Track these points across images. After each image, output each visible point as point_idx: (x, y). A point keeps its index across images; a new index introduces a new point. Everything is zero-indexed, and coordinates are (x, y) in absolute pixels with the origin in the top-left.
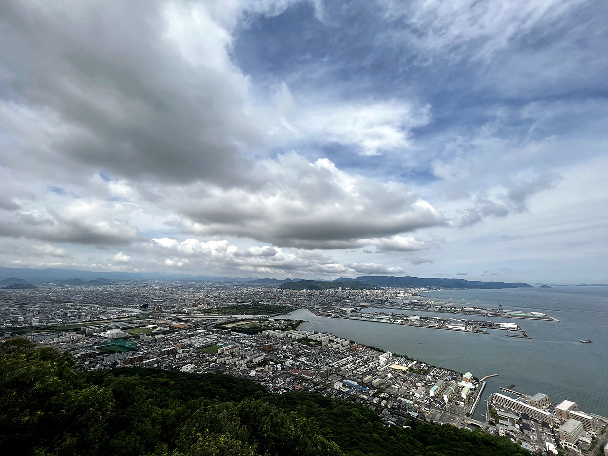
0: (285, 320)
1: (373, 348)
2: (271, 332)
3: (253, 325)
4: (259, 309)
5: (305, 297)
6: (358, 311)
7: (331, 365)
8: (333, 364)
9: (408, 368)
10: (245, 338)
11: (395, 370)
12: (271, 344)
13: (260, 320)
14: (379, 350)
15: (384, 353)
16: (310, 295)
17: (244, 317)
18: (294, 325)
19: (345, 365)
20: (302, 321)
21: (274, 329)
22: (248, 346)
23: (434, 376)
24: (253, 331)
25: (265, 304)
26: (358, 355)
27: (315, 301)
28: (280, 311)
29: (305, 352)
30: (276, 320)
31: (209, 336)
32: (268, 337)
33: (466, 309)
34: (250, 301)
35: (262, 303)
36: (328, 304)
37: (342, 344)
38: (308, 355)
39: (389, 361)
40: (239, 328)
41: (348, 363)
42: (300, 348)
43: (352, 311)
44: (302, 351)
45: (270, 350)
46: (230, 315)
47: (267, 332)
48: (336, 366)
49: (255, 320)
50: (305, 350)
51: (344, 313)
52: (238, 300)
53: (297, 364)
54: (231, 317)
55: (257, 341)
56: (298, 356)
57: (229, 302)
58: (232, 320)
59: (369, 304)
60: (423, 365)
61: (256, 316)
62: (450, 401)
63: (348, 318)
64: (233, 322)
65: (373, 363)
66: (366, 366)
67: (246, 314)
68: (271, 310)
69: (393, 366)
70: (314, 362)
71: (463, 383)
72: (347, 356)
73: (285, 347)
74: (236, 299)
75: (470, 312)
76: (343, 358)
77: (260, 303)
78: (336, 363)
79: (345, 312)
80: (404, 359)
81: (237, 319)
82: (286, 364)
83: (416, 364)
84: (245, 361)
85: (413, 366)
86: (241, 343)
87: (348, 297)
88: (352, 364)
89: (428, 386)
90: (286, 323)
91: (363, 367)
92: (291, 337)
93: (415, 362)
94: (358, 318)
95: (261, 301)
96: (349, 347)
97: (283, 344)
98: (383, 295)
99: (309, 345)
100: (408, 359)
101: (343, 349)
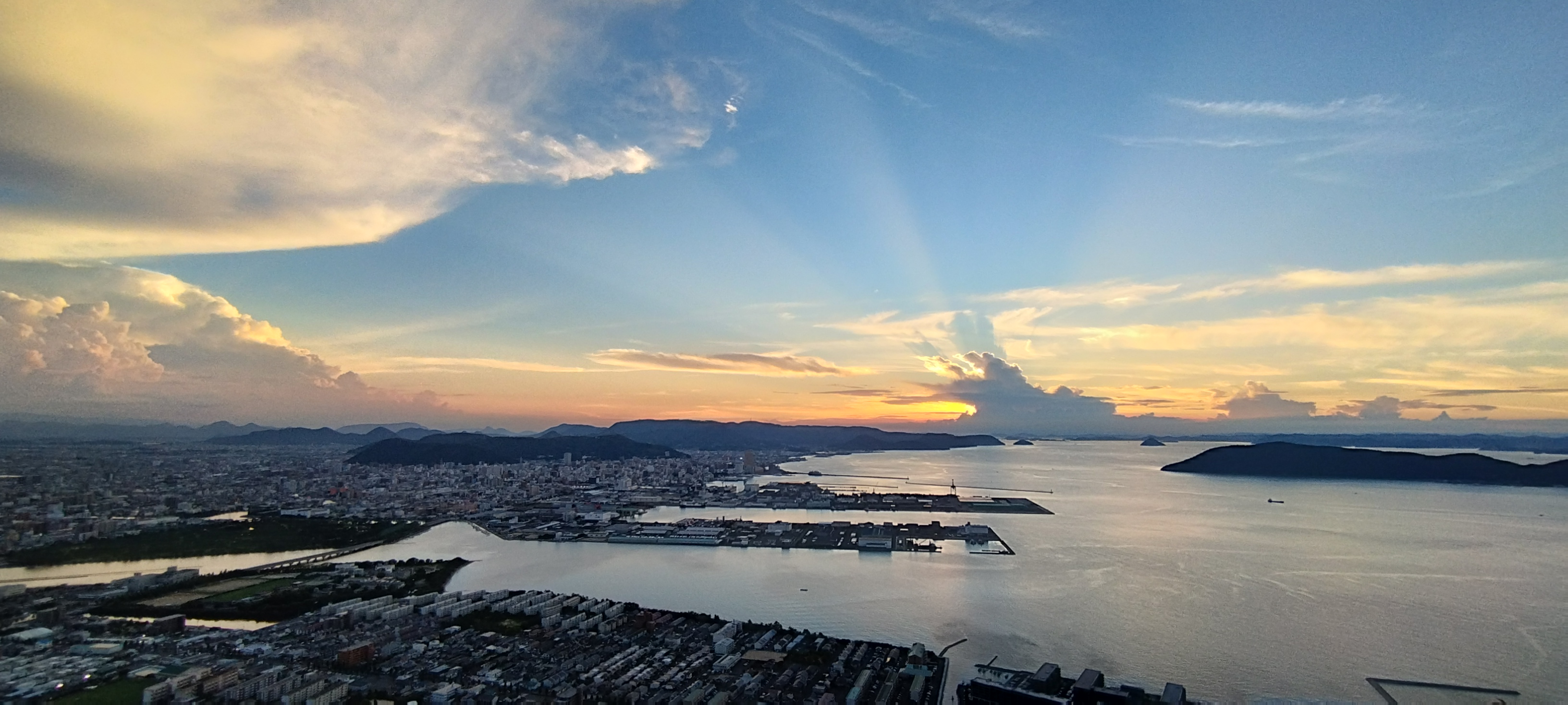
0: (400, 564)
1: (690, 616)
2: (357, 606)
3: (276, 590)
4: (284, 532)
5: (452, 486)
6: (629, 519)
7: (582, 678)
8: (589, 675)
9: (785, 655)
11: (757, 664)
12: (367, 643)
13: (301, 569)
14: (708, 618)
15: (722, 623)
16: (468, 480)
18: (437, 576)
19: (624, 671)
21: (367, 595)
22: (271, 661)
23: (848, 662)
24: (281, 608)
25: (306, 514)
26: (655, 639)
28: (367, 536)
29: (490, 654)
30: (365, 565)
31: (82, 648)
32: (347, 623)
35: (295, 512)
36: (534, 506)
37: (605, 618)
38: (505, 662)
39: (740, 644)
40: (220, 604)
41: (632, 665)
42: (471, 643)
43: (614, 521)
44: (481, 654)
45: (366, 664)
47: (342, 609)
48: (599, 680)
49: (277, 571)
50: (491, 647)
51: (593, 529)
53: (475, 692)
55: (304, 641)
56: (472, 668)
59: (659, 499)
60: (821, 642)
63: (604, 540)
65: (700, 653)
66: (683, 664)
68: (334, 534)
69: (750, 655)
70: (526, 678)
71: (911, 668)
72: (624, 648)
73: (419, 647)
76: (613, 655)
77: (283, 512)
78: (595, 670)
79: (595, 526)
80: (774, 632)
83: (806, 639)
85: (796, 646)
86: (240, 656)
87: (592, 481)
88: (642, 666)
89: (840, 689)
90: (404, 574)
91: (675, 669)
92: (432, 613)
93: (799, 640)
94: (635, 539)
95: (287, 506)
96: (625, 619)
97: (411, 637)
98: (689, 471)
99: (505, 630)
100: (782, 633)
101: (609, 628)
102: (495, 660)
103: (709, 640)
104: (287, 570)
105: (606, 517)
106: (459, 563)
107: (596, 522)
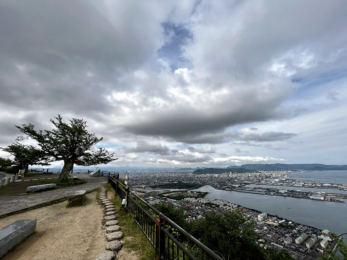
0: (197, 192)
1: (253, 210)
2: (189, 199)
3: (179, 195)
4: (182, 185)
5: (209, 178)
6: (243, 187)
9: (279, 224)
10: (175, 202)
11: (269, 225)
12: (189, 206)
13: (183, 192)
14: (257, 211)
15: (261, 213)
16: (212, 177)
17: (174, 190)
18: (203, 195)
20: (207, 193)
21: (191, 197)
22: (176, 207)
23: (298, 230)
25: (185, 182)
26: (243, 214)
27: (215, 180)
28: (194, 187)
30: (192, 192)
31: (155, 201)
32: (187, 202)
33: (325, 185)
34: (177, 181)
36: (223, 182)
37: (233, 207)
39: (264, 219)
40: (171, 196)
42: (206, 208)
43: (239, 187)
44: (207, 211)
45: (189, 209)
46: (166, 189)
47: (187, 199)
49: (179, 192)
52: (170, 181)
54: (167, 191)
55: (181, 204)
57: (165, 182)
59: (250, 182)
60: (290, 222)
61: (180, 190)
62: (311, 248)
63: (236, 191)
64: (168, 193)
67: (175, 188)
69: (268, 222)
71: (322, 237)
73: (197, 208)
74: (169, 180)
75: (328, 187)
79: (234, 187)
80: (275, 218)
82: (198, 218)
83: (285, 221)
85: (282, 222)
87: (236, 178)
89: (294, 237)
90: (198, 194)
92: (201, 202)
94: (243, 191)
95: (183, 181)
96: (237, 208)
97: (196, 206)
99: (212, 207)
100: (279, 218)
101: (233, 210)
103: (257, 217)
104: (181, 192)
105: (237, 186)
107: (235, 187)
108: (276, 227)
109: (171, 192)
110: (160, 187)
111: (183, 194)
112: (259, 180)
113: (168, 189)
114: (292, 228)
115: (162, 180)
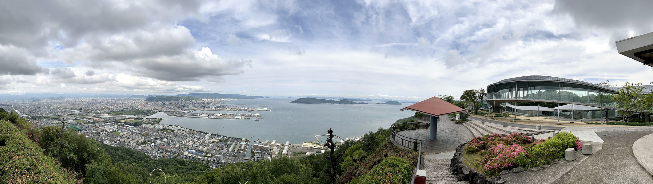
1: (201, 132)
3: (135, 121)
6: (192, 113)
7: (181, 142)
8: (182, 142)
9: (219, 140)
10: (132, 128)
11: (213, 142)
12: (147, 132)
14: (204, 133)
15: (207, 134)
19: (188, 142)
21: (147, 124)
22: (134, 133)
23: (230, 142)
24: (135, 124)
26: (194, 136)
29: (166, 136)
32: (144, 128)
37: (185, 131)
38: (168, 138)
39: (210, 138)
40: (128, 123)
41: (190, 141)
42: (162, 134)
43: (188, 113)
44: (164, 136)
45: (147, 135)
46: (122, 116)
48: (184, 143)
49: (135, 118)
50: (166, 135)
51: (184, 114)
53: (163, 143)
54: (122, 117)
55: (138, 130)
56: (162, 138)
57: (119, 108)
58: (123, 118)
59: (196, 108)
60: (226, 137)
62: (237, 152)
63: (186, 116)
64: (124, 119)
65: (202, 140)
66: (199, 142)
67: (130, 115)
68: (143, 113)
69: (212, 140)
70: (171, 141)
71: (242, 143)
72: (188, 137)
73: (155, 134)
74: (123, 106)
76: (186, 139)
78: (183, 141)
80: (217, 136)
81: (126, 117)
82: (156, 143)
83: (223, 137)
84: (135, 141)
85: (221, 139)
88: (192, 141)
90: (153, 120)
91: (198, 142)
92: (157, 128)
93: (222, 137)
94: (192, 116)
96: (189, 132)
97: (153, 132)
98: (203, 103)
99: (168, 132)
100: (218, 136)
101: (186, 133)
102: (167, 138)
103: (204, 137)
106: (161, 119)
108: (217, 142)
109: (127, 119)
110: (115, 113)
111: (139, 121)
112: (203, 107)
113: (123, 116)
114: (227, 141)
115: (116, 106)
